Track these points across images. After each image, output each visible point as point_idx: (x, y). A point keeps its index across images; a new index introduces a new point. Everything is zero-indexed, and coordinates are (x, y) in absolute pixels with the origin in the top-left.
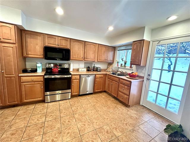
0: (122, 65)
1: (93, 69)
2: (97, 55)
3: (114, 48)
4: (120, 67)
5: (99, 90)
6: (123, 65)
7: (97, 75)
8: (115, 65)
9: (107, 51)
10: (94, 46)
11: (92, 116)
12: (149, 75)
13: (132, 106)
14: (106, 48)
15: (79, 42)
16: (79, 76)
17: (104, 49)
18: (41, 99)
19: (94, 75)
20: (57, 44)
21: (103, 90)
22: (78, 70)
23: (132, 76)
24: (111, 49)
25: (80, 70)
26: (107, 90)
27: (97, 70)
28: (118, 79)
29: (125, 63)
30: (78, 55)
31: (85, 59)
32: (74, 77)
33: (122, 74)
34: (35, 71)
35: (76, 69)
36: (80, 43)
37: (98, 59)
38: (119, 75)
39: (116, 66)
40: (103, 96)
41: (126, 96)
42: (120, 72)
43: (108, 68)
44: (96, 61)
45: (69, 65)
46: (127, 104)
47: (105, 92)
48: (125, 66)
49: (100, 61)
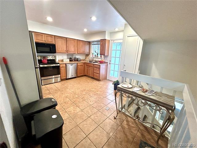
0: (95, 55)
1: (74, 60)
2: (76, 49)
3: (89, 43)
4: (94, 57)
5: (81, 75)
6: (96, 56)
7: (78, 64)
9: (84, 45)
10: (73, 41)
12: (110, 61)
13: (102, 80)
14: (83, 43)
15: (61, 38)
16: (65, 65)
19: (76, 64)
20: (44, 40)
21: (83, 75)
22: (62, 61)
23: (101, 62)
24: (87, 43)
25: (64, 60)
26: (86, 74)
27: (77, 61)
28: (93, 65)
29: (98, 54)
30: (62, 48)
31: (68, 52)
32: (61, 66)
33: (96, 62)
35: (61, 60)
38: (94, 62)
39: (92, 57)
40: (84, 78)
42: (95, 60)
43: (86, 58)
44: (76, 53)
45: (55, 57)
46: (99, 79)
47: (85, 76)
48: (97, 57)
49: (79, 53)
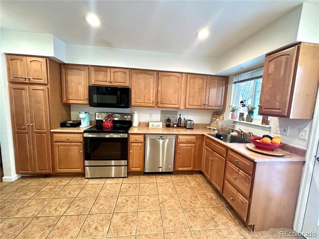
0: (242, 115)
1: (177, 124)
2: (183, 97)
3: (225, 80)
4: (237, 120)
5: (185, 169)
6: (245, 116)
7: (180, 137)
8: (227, 116)
9: (208, 86)
10: (177, 79)
11: (145, 228)
14: (205, 81)
16: (142, 136)
17: (199, 82)
18: (79, 170)
20: (109, 80)
21: (195, 170)
22: (147, 125)
24: (217, 81)
25: (151, 124)
26: (203, 170)
27: (185, 127)
28: (224, 150)
29: (251, 112)
30: (145, 97)
31: (159, 105)
32: (132, 138)
34: (77, 124)
35: (145, 123)
36: (149, 74)
37: (187, 104)
39: (230, 118)
40: (193, 182)
41: (241, 197)
43: (212, 121)
44: (182, 107)
46: (245, 220)
47: (201, 173)
48: (250, 119)
49: (191, 107)
